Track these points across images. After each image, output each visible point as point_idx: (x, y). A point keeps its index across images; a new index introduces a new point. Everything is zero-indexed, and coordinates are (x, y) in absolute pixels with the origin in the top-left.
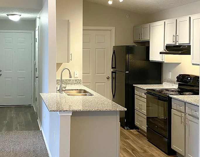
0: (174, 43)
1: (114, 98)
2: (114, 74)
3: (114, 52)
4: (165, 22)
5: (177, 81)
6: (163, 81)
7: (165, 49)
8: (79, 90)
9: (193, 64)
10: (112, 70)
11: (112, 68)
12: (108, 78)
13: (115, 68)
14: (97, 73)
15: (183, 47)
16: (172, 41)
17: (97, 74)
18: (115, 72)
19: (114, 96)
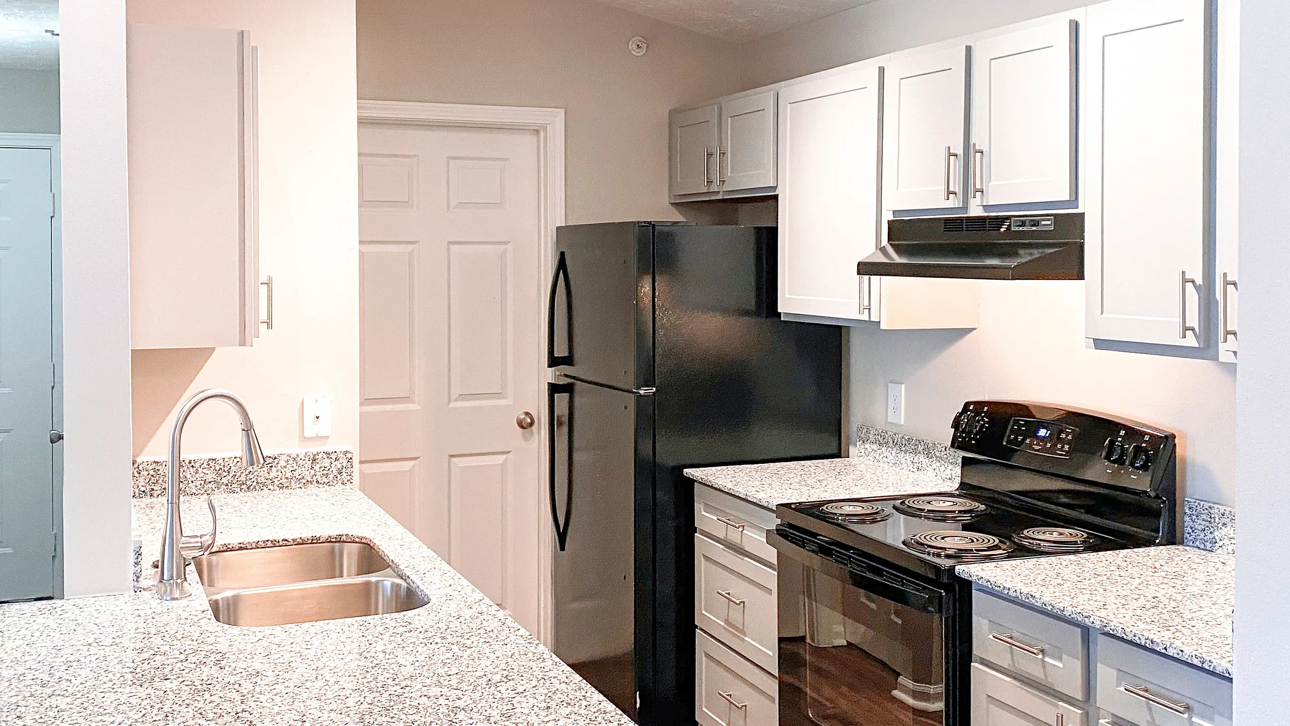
0: (953, 202)
1: (562, 548)
2: (562, 399)
3: (562, 265)
4: (882, 70)
5: (956, 444)
6: (854, 436)
7: (885, 241)
8: (329, 541)
9: (1100, 344)
10: (550, 375)
11: (553, 361)
12: (526, 424)
13: (568, 361)
14: (462, 397)
15: (1023, 224)
16: (943, 188)
17: (459, 404)
18: (568, 389)
19: (562, 537)
